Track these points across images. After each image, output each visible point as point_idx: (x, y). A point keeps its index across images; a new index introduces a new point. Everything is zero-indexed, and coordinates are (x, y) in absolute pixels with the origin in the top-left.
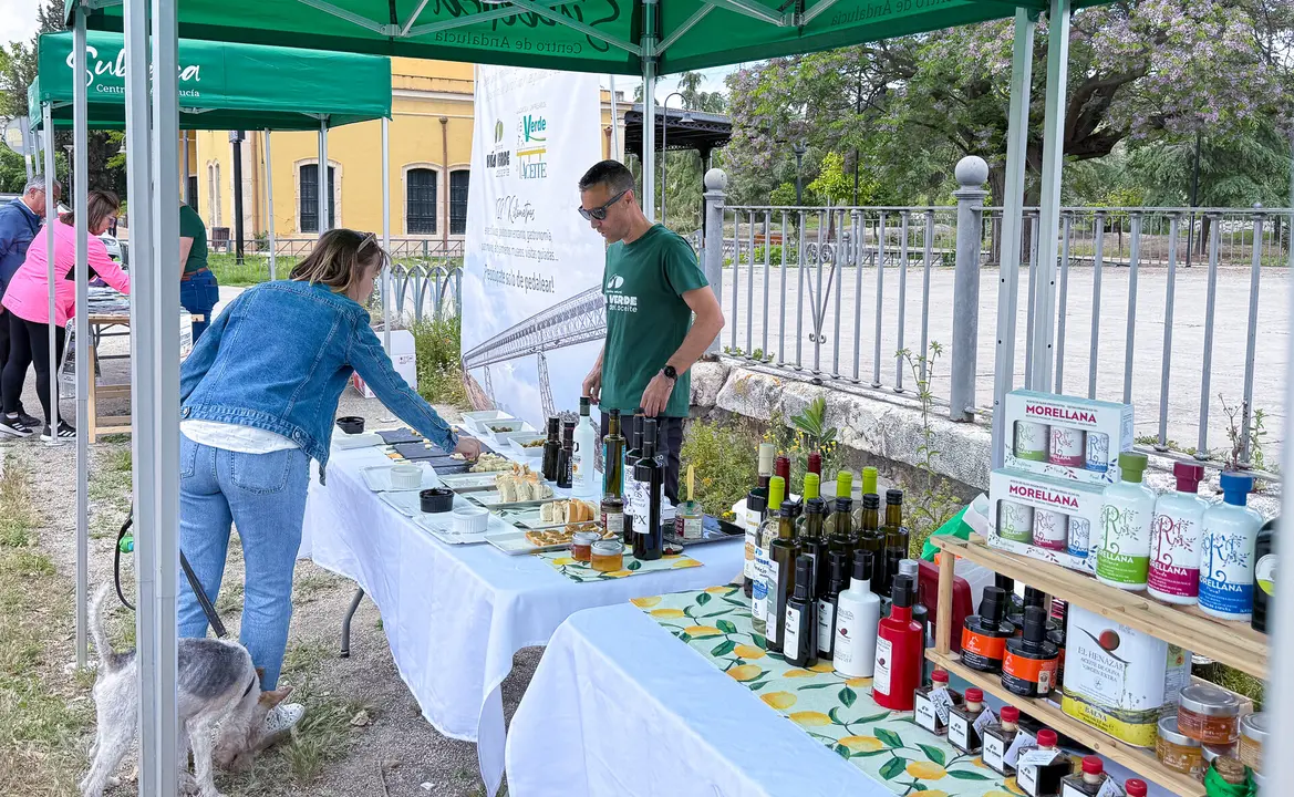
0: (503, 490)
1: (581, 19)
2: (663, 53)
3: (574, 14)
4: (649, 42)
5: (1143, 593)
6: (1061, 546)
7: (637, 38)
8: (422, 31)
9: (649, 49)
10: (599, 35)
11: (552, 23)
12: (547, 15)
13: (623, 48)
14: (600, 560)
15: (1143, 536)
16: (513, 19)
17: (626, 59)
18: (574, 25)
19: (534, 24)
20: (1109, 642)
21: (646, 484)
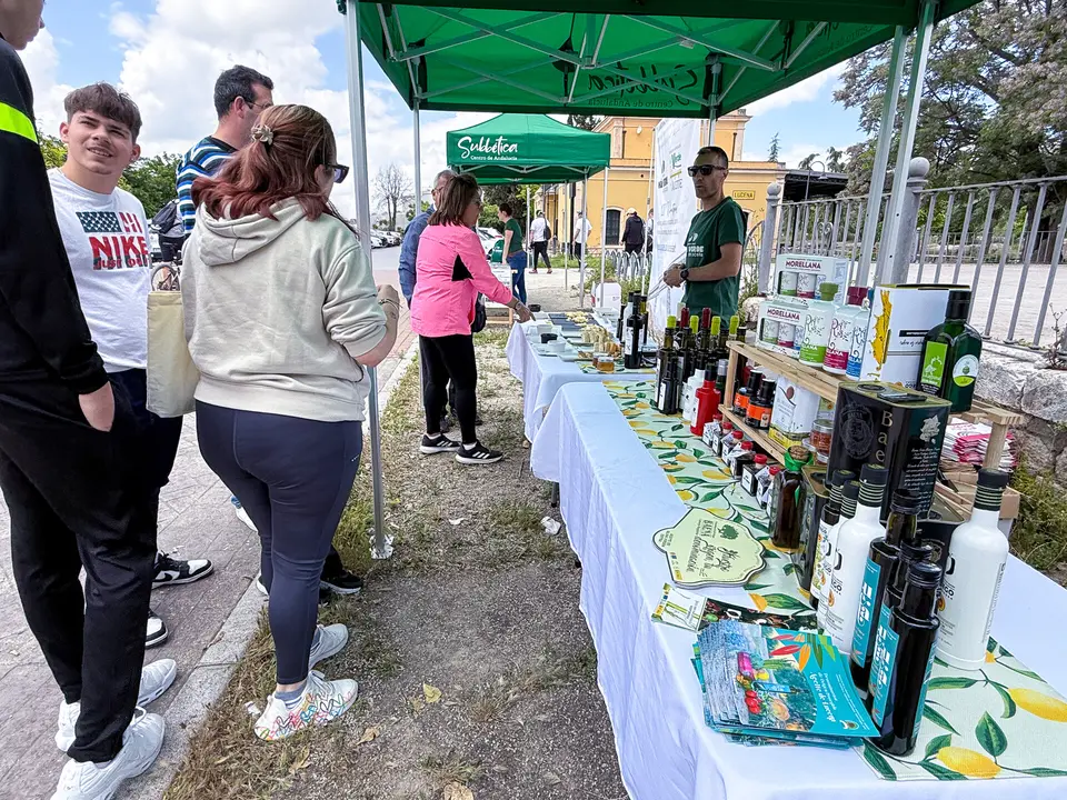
0: (584, 338)
1: (673, 86)
2: (721, 103)
3: (669, 83)
4: (713, 97)
5: (821, 369)
6: (790, 345)
7: (706, 97)
8: (579, 100)
9: (714, 101)
10: (683, 96)
11: (656, 90)
12: (653, 86)
13: (698, 103)
14: (603, 364)
15: (825, 333)
16: (633, 89)
17: (699, 109)
18: (668, 90)
19: (645, 91)
20: (790, 394)
21: (631, 328)
